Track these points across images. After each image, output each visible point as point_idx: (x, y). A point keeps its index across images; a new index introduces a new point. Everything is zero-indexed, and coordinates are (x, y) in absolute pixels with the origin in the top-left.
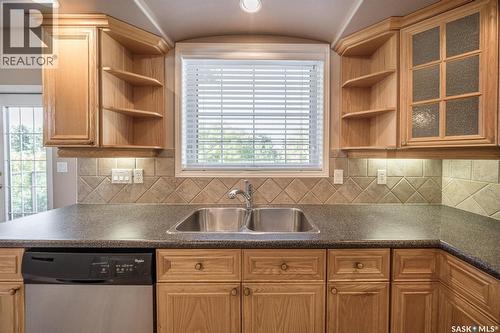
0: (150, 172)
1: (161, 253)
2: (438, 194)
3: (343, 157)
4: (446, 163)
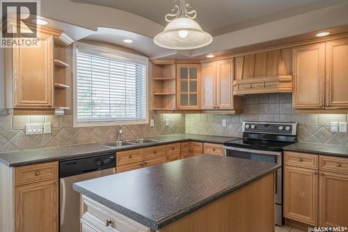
0: (56, 125)
2: (184, 128)
3: (154, 113)
4: (187, 115)
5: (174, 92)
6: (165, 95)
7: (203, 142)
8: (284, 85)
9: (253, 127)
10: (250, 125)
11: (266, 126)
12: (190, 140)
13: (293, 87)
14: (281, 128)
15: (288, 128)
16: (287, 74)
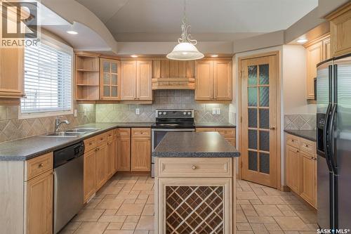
1: (84, 141)
2: (95, 118)
4: (97, 105)
5: (98, 84)
6: (86, 86)
7: (131, 128)
8: (191, 84)
9: (165, 113)
10: (162, 112)
11: (174, 112)
12: (118, 127)
13: (195, 86)
14: (185, 113)
15: (189, 113)
16: (192, 77)
